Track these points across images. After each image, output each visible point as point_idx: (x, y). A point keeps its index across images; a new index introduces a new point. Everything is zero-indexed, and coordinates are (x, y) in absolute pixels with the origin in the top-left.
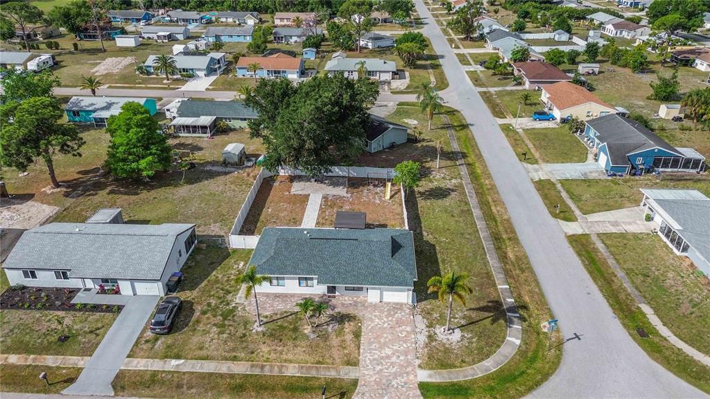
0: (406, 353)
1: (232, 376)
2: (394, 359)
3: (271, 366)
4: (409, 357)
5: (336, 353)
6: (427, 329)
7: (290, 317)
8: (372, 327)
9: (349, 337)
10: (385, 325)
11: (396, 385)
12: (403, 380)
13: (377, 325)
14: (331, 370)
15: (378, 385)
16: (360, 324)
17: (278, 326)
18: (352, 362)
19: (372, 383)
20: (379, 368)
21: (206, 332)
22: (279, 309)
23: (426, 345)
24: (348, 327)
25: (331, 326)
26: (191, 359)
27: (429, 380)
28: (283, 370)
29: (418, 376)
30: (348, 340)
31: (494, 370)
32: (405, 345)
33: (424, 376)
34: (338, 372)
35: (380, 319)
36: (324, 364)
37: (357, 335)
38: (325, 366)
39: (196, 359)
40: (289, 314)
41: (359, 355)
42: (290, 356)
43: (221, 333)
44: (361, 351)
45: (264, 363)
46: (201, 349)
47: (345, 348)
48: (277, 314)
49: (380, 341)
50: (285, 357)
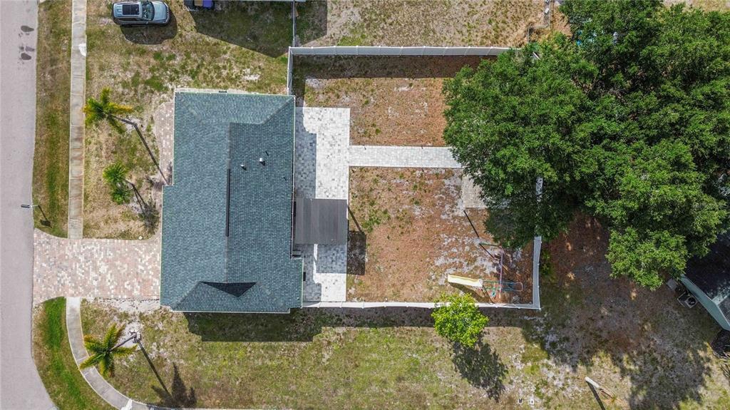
0: (101, 287)
1: (66, 111)
2: (93, 274)
3: (81, 147)
4: (96, 291)
5: (99, 214)
6: (137, 313)
7: (149, 157)
8: (137, 252)
9: (122, 227)
10: (140, 267)
11: (60, 275)
12: (67, 282)
13: (140, 257)
14: (78, 210)
15: (60, 257)
16: (141, 238)
17: (135, 146)
18: (88, 231)
19: (62, 252)
20: (82, 258)
21: (125, 68)
22: (161, 142)
23: (114, 311)
24: (137, 226)
25: (138, 206)
26: (87, 63)
27: (68, 309)
28: (75, 161)
29: (72, 298)
30: (117, 226)
31: (84, 377)
32: (112, 287)
33: (73, 304)
34: (76, 217)
35: (150, 261)
36: (85, 201)
37: (125, 235)
38: (83, 203)
39: (87, 68)
40: (154, 155)
41: (98, 238)
42: (94, 165)
43: (125, 85)
44: (104, 240)
45: (84, 140)
46: (102, 68)
47: (107, 222)
48: (153, 141)
49: (117, 260)
50: (93, 159)
